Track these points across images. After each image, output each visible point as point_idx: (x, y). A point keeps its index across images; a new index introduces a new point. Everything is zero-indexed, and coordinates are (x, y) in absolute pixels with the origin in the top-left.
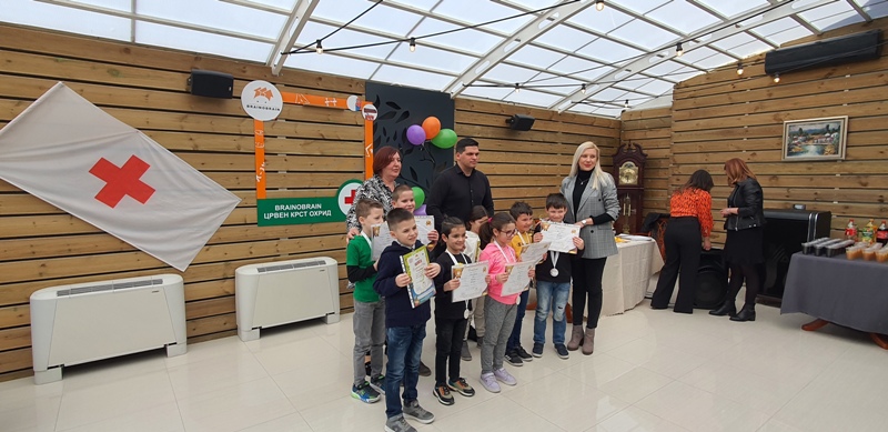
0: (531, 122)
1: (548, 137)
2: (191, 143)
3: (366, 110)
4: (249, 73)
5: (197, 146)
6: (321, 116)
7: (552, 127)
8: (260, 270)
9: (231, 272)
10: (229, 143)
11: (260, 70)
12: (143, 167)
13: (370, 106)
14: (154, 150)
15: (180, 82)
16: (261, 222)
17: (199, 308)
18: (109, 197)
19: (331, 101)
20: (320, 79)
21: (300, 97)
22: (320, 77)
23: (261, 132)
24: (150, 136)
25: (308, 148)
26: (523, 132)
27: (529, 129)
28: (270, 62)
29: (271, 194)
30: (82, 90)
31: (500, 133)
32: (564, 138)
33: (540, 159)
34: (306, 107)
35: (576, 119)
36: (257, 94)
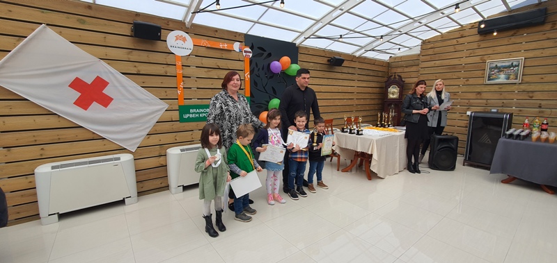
0: (342, 61)
1: (351, 71)
2: (135, 69)
3: (245, 52)
4: (171, 25)
5: (139, 71)
6: (217, 54)
7: (353, 64)
9: (164, 151)
10: (160, 70)
11: (180, 25)
12: (105, 84)
13: (248, 49)
14: (111, 73)
15: (127, 29)
16: (181, 120)
17: (145, 174)
18: (83, 103)
19: (223, 45)
20: (217, 31)
21: (204, 42)
22: (216, 30)
23: (180, 63)
25: (210, 73)
26: (337, 67)
27: (341, 66)
28: (184, 20)
29: (187, 102)
30: (61, 32)
31: (324, 67)
32: (359, 71)
33: (346, 83)
34: (208, 48)
35: (366, 60)
36: (177, 39)
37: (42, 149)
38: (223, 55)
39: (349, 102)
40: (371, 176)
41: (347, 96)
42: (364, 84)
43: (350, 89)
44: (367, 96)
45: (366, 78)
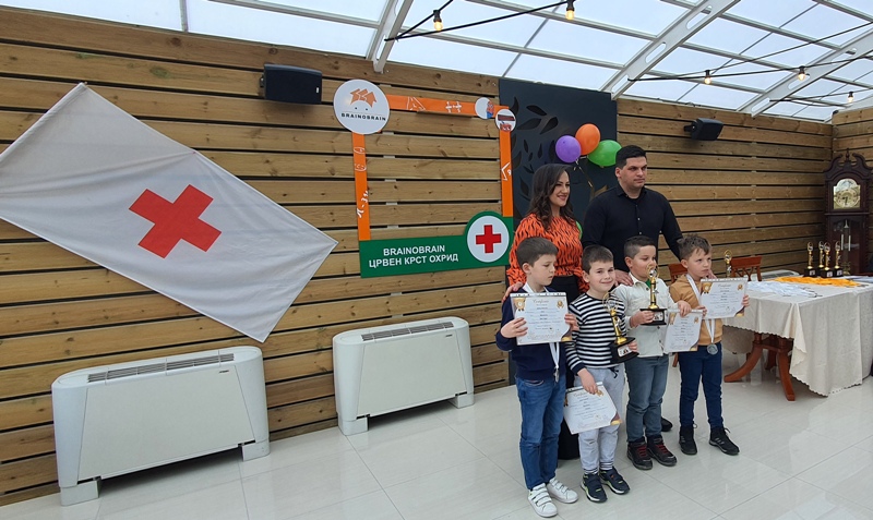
0: (718, 128)
1: (739, 149)
2: (268, 166)
3: (501, 118)
4: (343, 70)
5: (276, 171)
6: (441, 127)
7: (744, 135)
8: (365, 338)
9: (327, 340)
10: (319, 166)
11: (359, 67)
12: (202, 201)
13: (507, 112)
14: (217, 177)
15: (250, 83)
16: (366, 272)
18: (158, 243)
19: (453, 106)
20: (439, 76)
21: (413, 101)
22: (438, 74)
23: (362, 149)
24: (212, 158)
25: (425, 169)
26: (707, 143)
27: (716, 139)
28: (371, 55)
29: (378, 234)
30: (116, 98)
31: (678, 145)
32: (760, 150)
33: (729, 178)
34: (420, 113)
35: (774, 123)
36: (355, 99)
37: (70, 340)
38: (453, 128)
39: (740, 222)
40: (796, 391)
41: (733, 208)
42: (774, 179)
43: (739, 192)
44: (780, 206)
45: (776, 164)
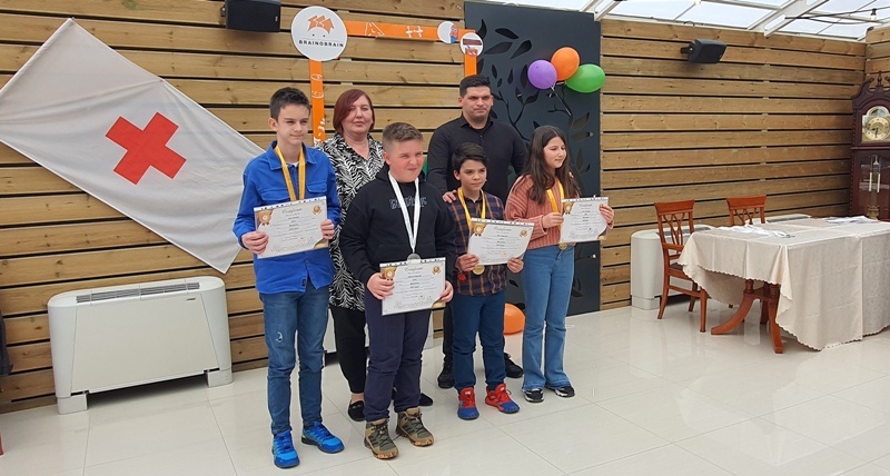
0: (720, 49)
1: (747, 72)
2: (228, 95)
3: (466, 42)
5: (235, 99)
6: (403, 52)
7: (754, 56)
12: (169, 128)
13: (473, 36)
14: (182, 106)
15: (212, 12)
18: (130, 169)
19: (414, 30)
23: (319, 76)
24: (177, 87)
25: (383, 96)
26: (707, 66)
31: (672, 69)
32: (775, 74)
33: (736, 106)
35: (792, 43)
36: (312, 25)
37: (59, 262)
38: (416, 53)
41: (740, 140)
42: (790, 107)
43: (747, 122)
45: (793, 90)
